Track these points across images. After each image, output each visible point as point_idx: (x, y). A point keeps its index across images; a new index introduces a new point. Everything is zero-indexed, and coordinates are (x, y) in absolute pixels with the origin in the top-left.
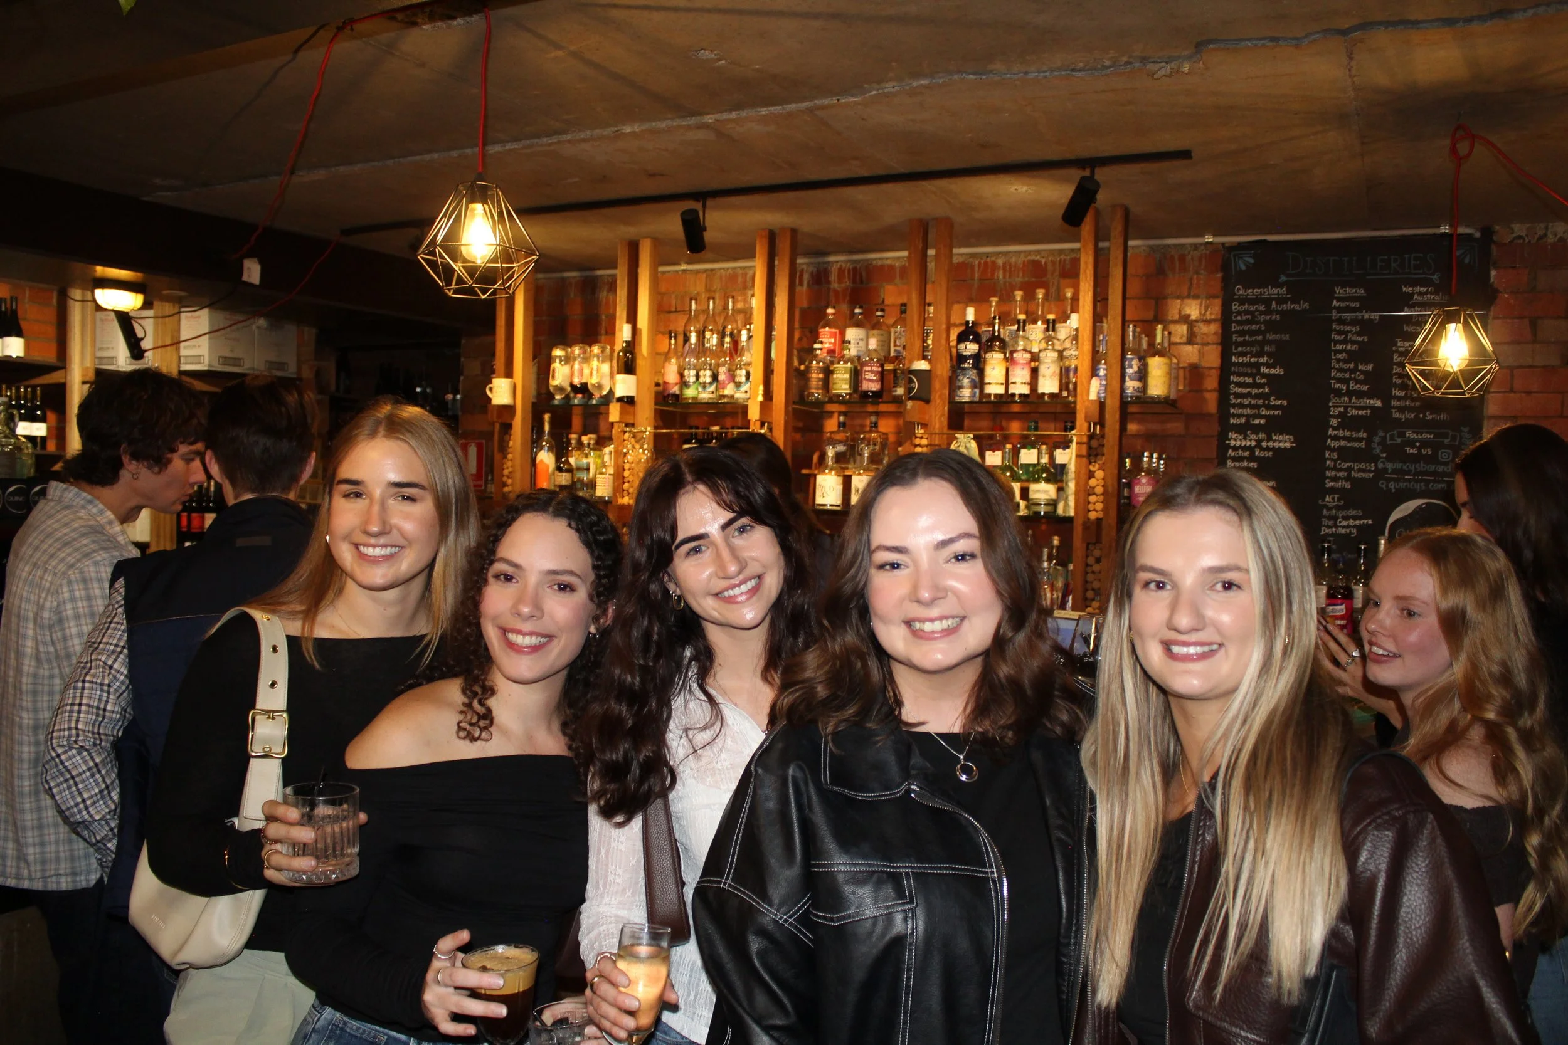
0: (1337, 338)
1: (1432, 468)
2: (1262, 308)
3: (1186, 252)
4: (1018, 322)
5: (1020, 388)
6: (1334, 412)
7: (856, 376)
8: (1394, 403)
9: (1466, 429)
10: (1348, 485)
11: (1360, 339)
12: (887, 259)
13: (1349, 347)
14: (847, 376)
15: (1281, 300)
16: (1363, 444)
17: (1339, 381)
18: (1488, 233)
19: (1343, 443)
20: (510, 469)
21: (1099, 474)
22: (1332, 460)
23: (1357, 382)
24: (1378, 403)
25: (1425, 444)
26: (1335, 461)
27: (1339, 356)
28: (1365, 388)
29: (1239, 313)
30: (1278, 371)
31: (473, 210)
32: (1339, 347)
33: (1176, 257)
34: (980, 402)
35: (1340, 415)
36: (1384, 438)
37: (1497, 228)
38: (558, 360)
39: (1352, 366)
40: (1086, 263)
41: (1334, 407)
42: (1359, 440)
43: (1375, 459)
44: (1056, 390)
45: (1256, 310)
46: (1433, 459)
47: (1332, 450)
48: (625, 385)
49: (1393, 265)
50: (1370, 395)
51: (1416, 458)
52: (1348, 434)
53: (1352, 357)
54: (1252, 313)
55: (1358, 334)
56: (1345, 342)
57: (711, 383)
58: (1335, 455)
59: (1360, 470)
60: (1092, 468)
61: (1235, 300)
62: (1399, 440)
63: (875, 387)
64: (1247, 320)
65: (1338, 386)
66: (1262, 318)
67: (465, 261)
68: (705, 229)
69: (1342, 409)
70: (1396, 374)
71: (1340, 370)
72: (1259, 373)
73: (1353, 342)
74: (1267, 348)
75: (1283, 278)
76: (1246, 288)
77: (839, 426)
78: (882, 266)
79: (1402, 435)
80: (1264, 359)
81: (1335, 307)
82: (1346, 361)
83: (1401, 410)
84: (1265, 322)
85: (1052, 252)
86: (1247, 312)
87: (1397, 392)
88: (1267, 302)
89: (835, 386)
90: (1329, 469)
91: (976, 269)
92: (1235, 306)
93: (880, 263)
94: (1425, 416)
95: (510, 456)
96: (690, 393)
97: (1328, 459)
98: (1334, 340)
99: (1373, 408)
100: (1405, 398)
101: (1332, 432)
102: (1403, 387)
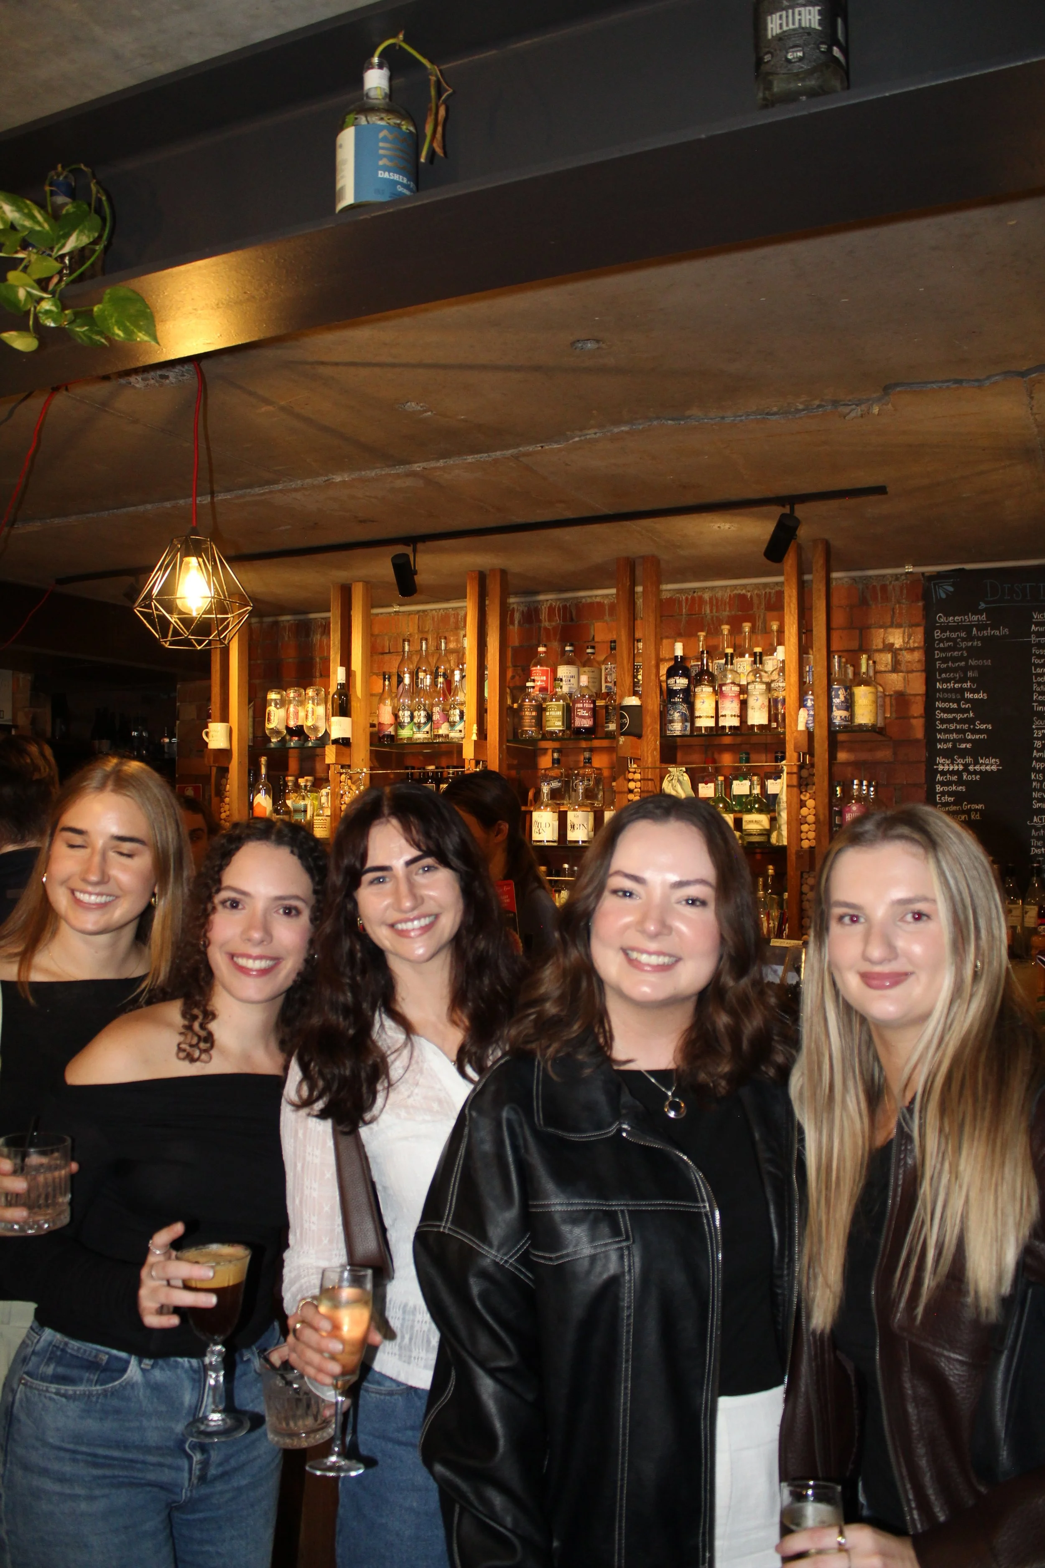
0: (1037, 661)
2: (963, 635)
3: (888, 582)
4: (726, 655)
5: (730, 721)
6: (1039, 734)
7: (569, 713)
12: (596, 596)
14: (560, 713)
15: (981, 627)
17: (1041, 703)
20: (228, 813)
21: (811, 803)
22: (1038, 781)
26: (1041, 782)
27: (1040, 679)
29: (941, 640)
30: (981, 696)
31: (188, 563)
32: (1040, 671)
33: (878, 588)
34: (691, 735)
35: (1044, 737)
38: (273, 704)
40: (790, 597)
41: (1037, 729)
44: (765, 721)
45: (958, 637)
47: (1038, 771)
48: (340, 728)
54: (953, 640)
57: (425, 723)
58: (1041, 777)
60: (803, 797)
61: (938, 628)
63: (587, 723)
64: (950, 647)
65: (1040, 708)
66: (963, 645)
67: (181, 612)
68: (415, 573)
69: (1044, 731)
71: (1041, 693)
72: (963, 698)
74: (970, 674)
75: (983, 605)
76: (947, 615)
77: (553, 763)
78: (592, 604)
80: (968, 685)
81: (1034, 632)
84: (967, 649)
85: (757, 586)
86: (948, 639)
88: (968, 629)
89: (548, 724)
90: (1035, 790)
91: (684, 604)
92: (937, 634)
93: (589, 600)
95: (227, 800)
96: (405, 733)
97: (1034, 780)
98: (1034, 664)
101: (1036, 754)
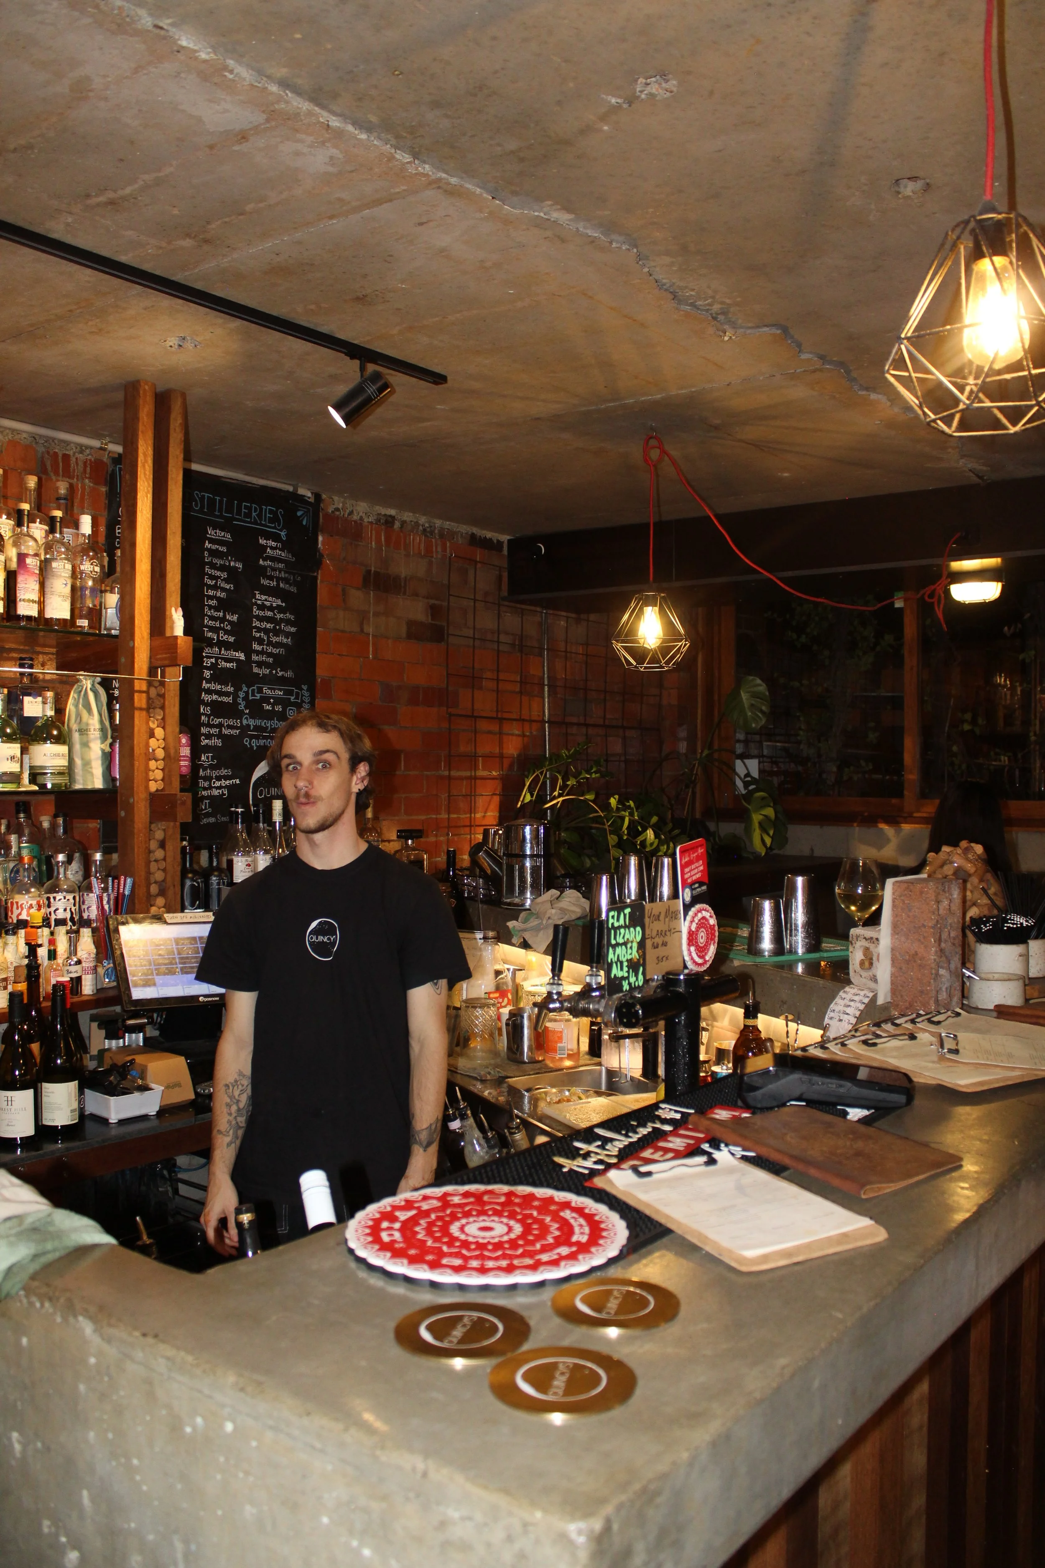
0: (212, 583)
3: (71, 453)
5: (29, 608)
6: (208, 662)
8: (255, 658)
9: (305, 687)
10: (219, 743)
11: (228, 587)
13: (219, 594)
16: (229, 700)
17: (212, 629)
18: (317, 496)
19: (215, 697)
21: (159, 732)
22: (206, 715)
23: (227, 632)
24: (242, 656)
25: (278, 701)
26: (209, 716)
27: (211, 602)
28: (231, 639)
32: (211, 593)
33: (60, 456)
35: (213, 667)
36: (247, 693)
37: (324, 496)
39: (221, 614)
41: (207, 657)
42: (227, 694)
43: (239, 715)
47: (206, 704)
49: (254, 514)
50: (235, 647)
51: (271, 715)
52: (218, 687)
53: (222, 605)
55: (226, 581)
56: (215, 587)
58: (208, 710)
59: (229, 727)
60: (152, 725)
62: (258, 696)
65: (210, 634)
69: (213, 661)
70: (256, 627)
71: (212, 618)
73: (223, 590)
79: (260, 690)
81: (207, 549)
82: (217, 609)
83: (260, 664)
87: (256, 646)
90: (204, 725)
92: (119, 530)
94: (277, 672)
97: (203, 714)
98: (206, 584)
99: (238, 661)
100: (262, 653)
101: (205, 685)
102: (260, 641)
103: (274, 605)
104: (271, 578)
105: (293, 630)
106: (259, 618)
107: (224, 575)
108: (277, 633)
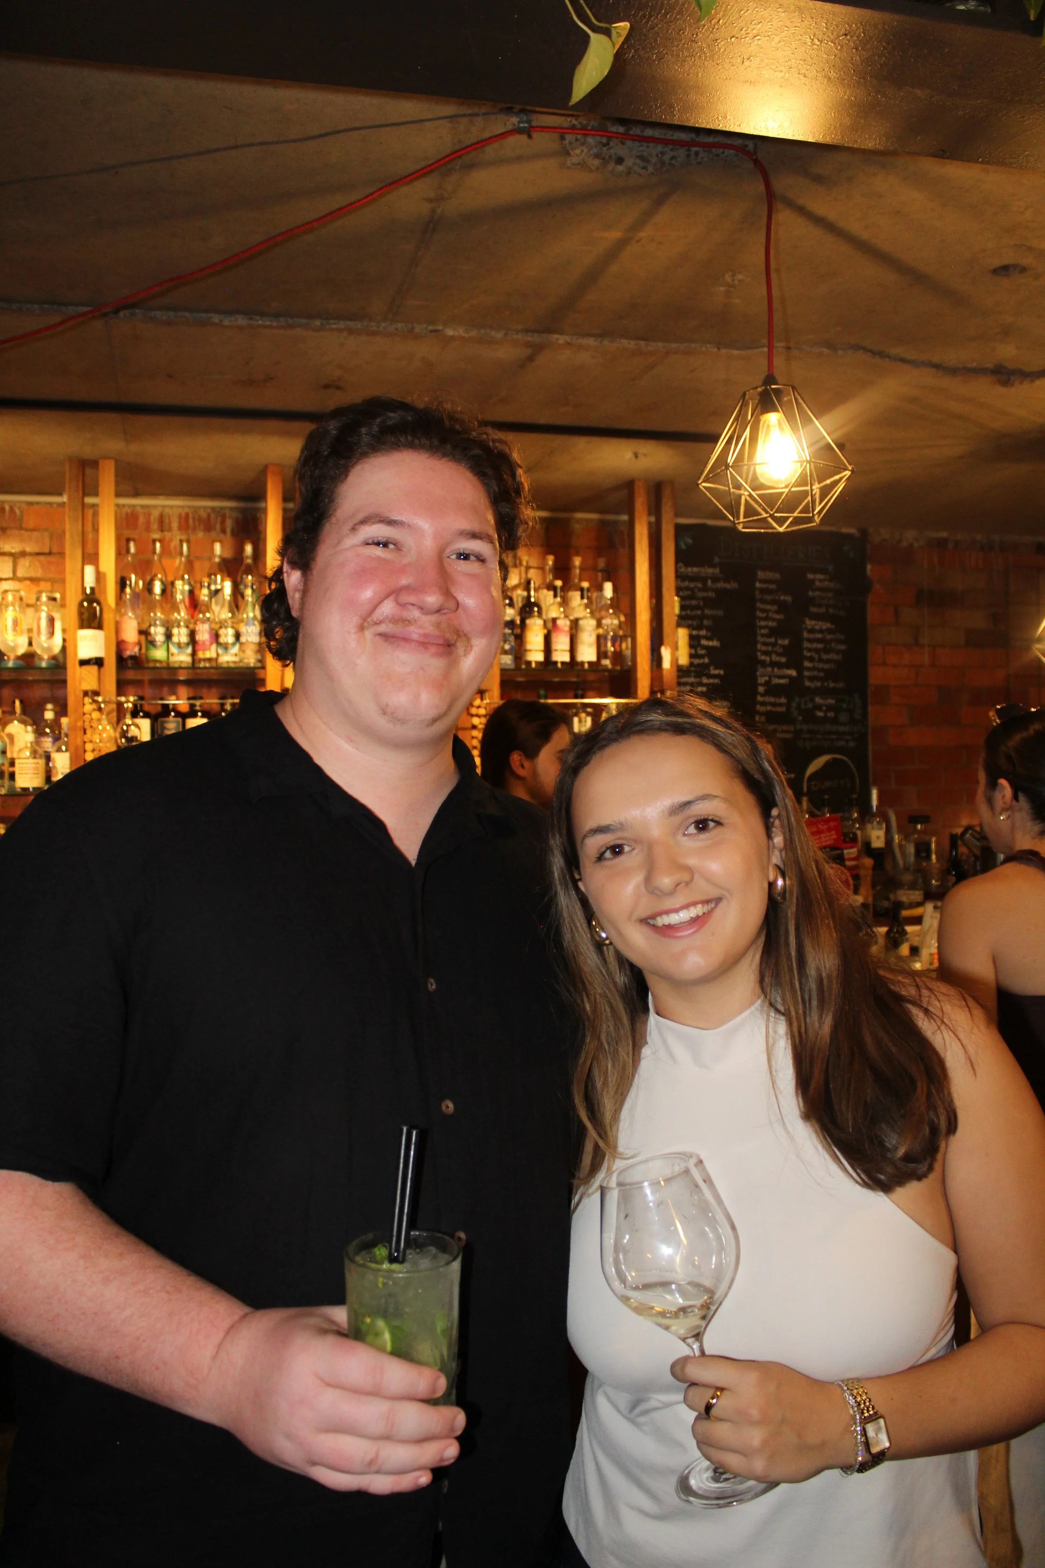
0: (762, 615)
1: (834, 728)
2: (700, 585)
5: (561, 656)
6: (762, 680)
8: (806, 673)
9: (857, 695)
11: (778, 617)
13: (770, 624)
15: (715, 580)
16: (783, 709)
17: (764, 653)
18: (865, 532)
19: (769, 708)
23: (778, 654)
24: (793, 673)
25: (830, 708)
27: (764, 631)
28: (783, 660)
29: (681, 589)
30: (715, 643)
32: (763, 623)
34: (517, 669)
35: (767, 684)
36: (800, 704)
37: (871, 530)
39: (773, 640)
40: (640, 536)
41: (761, 676)
42: (780, 705)
43: (794, 721)
44: (594, 658)
45: (696, 587)
46: (835, 721)
47: (761, 714)
48: (89, 644)
49: (801, 554)
50: (788, 666)
51: (824, 720)
52: (772, 700)
53: (773, 632)
54: (692, 590)
55: (777, 612)
56: (767, 619)
58: (763, 719)
59: (783, 731)
62: (810, 705)
64: (688, 595)
65: (763, 657)
66: (700, 594)
69: (767, 678)
70: (807, 648)
71: (764, 644)
72: (699, 645)
73: (773, 620)
74: (705, 622)
75: (716, 560)
76: (687, 566)
79: (812, 700)
80: (703, 633)
81: (758, 588)
82: (769, 636)
83: (811, 679)
84: (704, 599)
86: (688, 589)
87: (807, 664)
88: (704, 580)
94: (829, 684)
96: (159, 654)
97: (758, 722)
98: (758, 617)
99: (790, 677)
100: (813, 669)
101: (759, 698)
102: (811, 659)
103: (824, 628)
104: (820, 606)
105: (842, 647)
106: (810, 641)
107: (775, 608)
108: (826, 651)
